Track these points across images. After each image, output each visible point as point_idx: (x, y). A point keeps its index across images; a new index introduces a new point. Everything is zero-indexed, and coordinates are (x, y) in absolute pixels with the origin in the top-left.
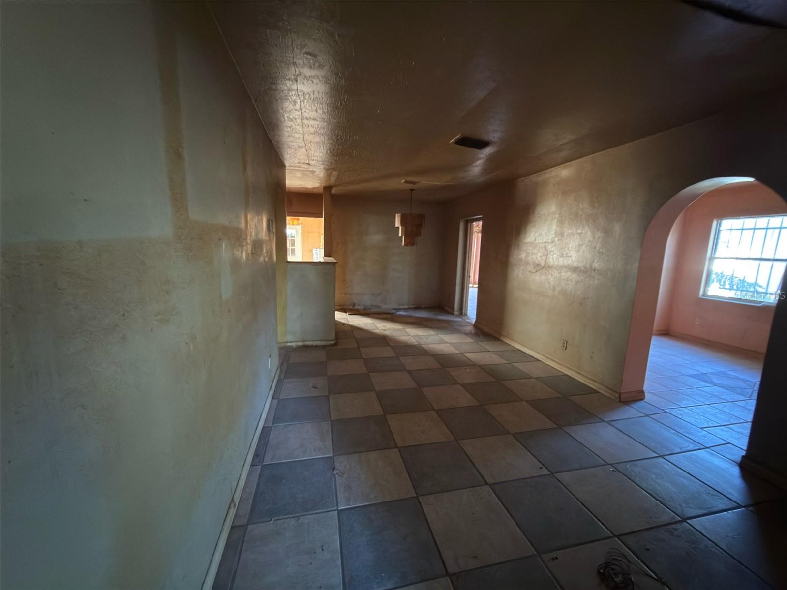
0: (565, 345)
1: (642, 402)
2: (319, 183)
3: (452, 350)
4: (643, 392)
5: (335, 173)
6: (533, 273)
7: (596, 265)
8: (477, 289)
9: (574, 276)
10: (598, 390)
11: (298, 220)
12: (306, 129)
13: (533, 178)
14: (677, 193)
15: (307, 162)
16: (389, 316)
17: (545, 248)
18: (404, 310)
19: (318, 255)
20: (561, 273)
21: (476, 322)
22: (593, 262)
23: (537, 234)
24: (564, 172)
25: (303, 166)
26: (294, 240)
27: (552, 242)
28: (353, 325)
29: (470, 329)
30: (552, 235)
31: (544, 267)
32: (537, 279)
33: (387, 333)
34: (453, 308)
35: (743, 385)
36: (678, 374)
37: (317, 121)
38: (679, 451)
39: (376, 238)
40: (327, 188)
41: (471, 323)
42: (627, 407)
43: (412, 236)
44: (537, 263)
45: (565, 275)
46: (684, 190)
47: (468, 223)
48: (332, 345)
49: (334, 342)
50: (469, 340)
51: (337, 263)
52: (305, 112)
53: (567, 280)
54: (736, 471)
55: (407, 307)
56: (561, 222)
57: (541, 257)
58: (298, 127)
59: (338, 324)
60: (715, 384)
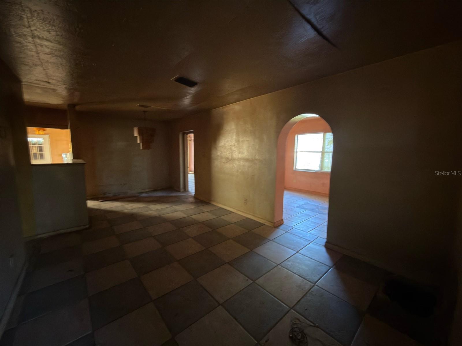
0: (246, 201)
1: (283, 225)
2: (62, 100)
3: (182, 215)
4: (282, 220)
5: (77, 93)
6: (225, 163)
7: (257, 157)
8: (194, 174)
9: (247, 164)
10: (264, 223)
11: (44, 130)
12: (39, 48)
13: (221, 109)
14: (289, 121)
15: (47, 80)
16: (134, 198)
17: (231, 149)
18: (146, 192)
19: (67, 158)
20: (240, 162)
21: (195, 194)
22: (255, 155)
23: (226, 141)
24: (236, 107)
25: (42, 83)
26: (42, 147)
27: (234, 145)
28: (105, 209)
29: (192, 199)
30: (234, 142)
31: (231, 160)
32: (228, 166)
33: (135, 211)
34: (179, 187)
35: (314, 207)
36: (292, 207)
37: (51, 42)
38: (302, 247)
39: (119, 144)
40: (72, 106)
41: (191, 196)
42: (277, 229)
43: (147, 143)
44: (227, 157)
45: (242, 163)
46: (292, 119)
47: (184, 135)
48: (86, 229)
49: (87, 226)
50: (192, 207)
51: (86, 163)
52: (36, 30)
53: (244, 166)
54: (324, 249)
55: (147, 190)
56: (238, 135)
57: (229, 154)
58: (29, 45)
59: (91, 210)
60: (307, 209)
